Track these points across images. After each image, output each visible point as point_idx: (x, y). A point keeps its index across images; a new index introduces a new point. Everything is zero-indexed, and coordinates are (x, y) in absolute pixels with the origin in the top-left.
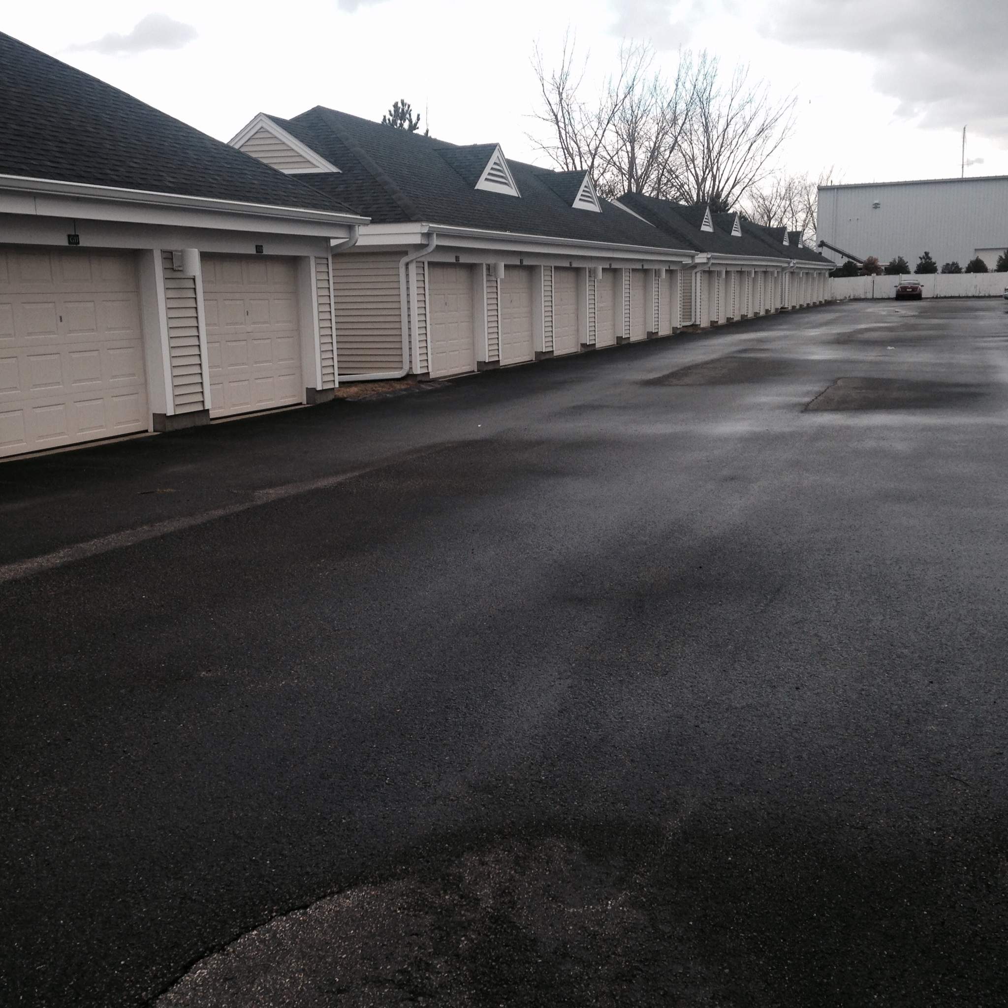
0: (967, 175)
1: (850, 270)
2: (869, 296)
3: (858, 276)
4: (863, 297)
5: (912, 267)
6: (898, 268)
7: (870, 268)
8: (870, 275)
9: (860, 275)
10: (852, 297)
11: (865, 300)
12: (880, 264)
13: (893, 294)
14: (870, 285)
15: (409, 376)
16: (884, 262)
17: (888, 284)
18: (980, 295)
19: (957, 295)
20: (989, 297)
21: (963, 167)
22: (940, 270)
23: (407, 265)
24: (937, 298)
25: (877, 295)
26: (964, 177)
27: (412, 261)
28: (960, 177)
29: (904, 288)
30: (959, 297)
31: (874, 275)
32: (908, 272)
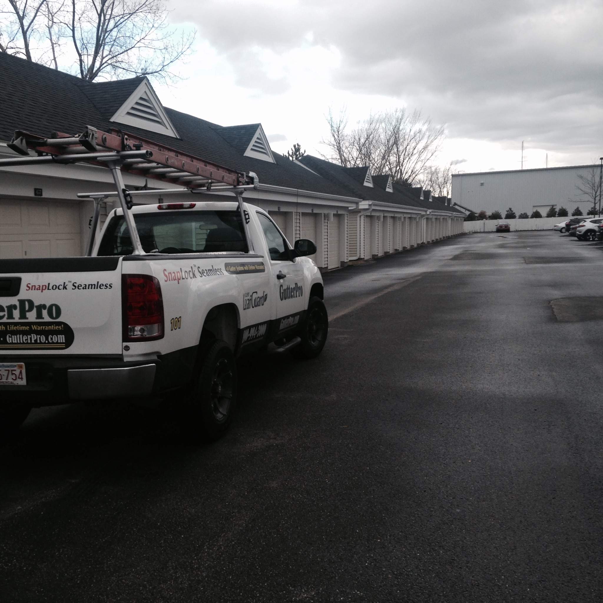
0: (525, 168)
1: (472, 217)
2: (482, 231)
3: (476, 220)
4: (479, 231)
5: (503, 216)
6: (496, 216)
7: (482, 216)
8: (483, 220)
9: (477, 220)
10: (473, 232)
11: (480, 232)
12: (487, 214)
13: (495, 230)
14: (482, 225)
15: (359, 259)
16: (489, 213)
17: (492, 225)
18: (539, 229)
19: (527, 230)
20: (543, 230)
21: (522, 163)
22: (517, 217)
23: (360, 216)
24: (517, 231)
25: (486, 230)
26: (523, 169)
27: (362, 215)
28: (521, 169)
29: (501, 226)
30: (528, 231)
31: (484, 220)
32: (501, 218)
